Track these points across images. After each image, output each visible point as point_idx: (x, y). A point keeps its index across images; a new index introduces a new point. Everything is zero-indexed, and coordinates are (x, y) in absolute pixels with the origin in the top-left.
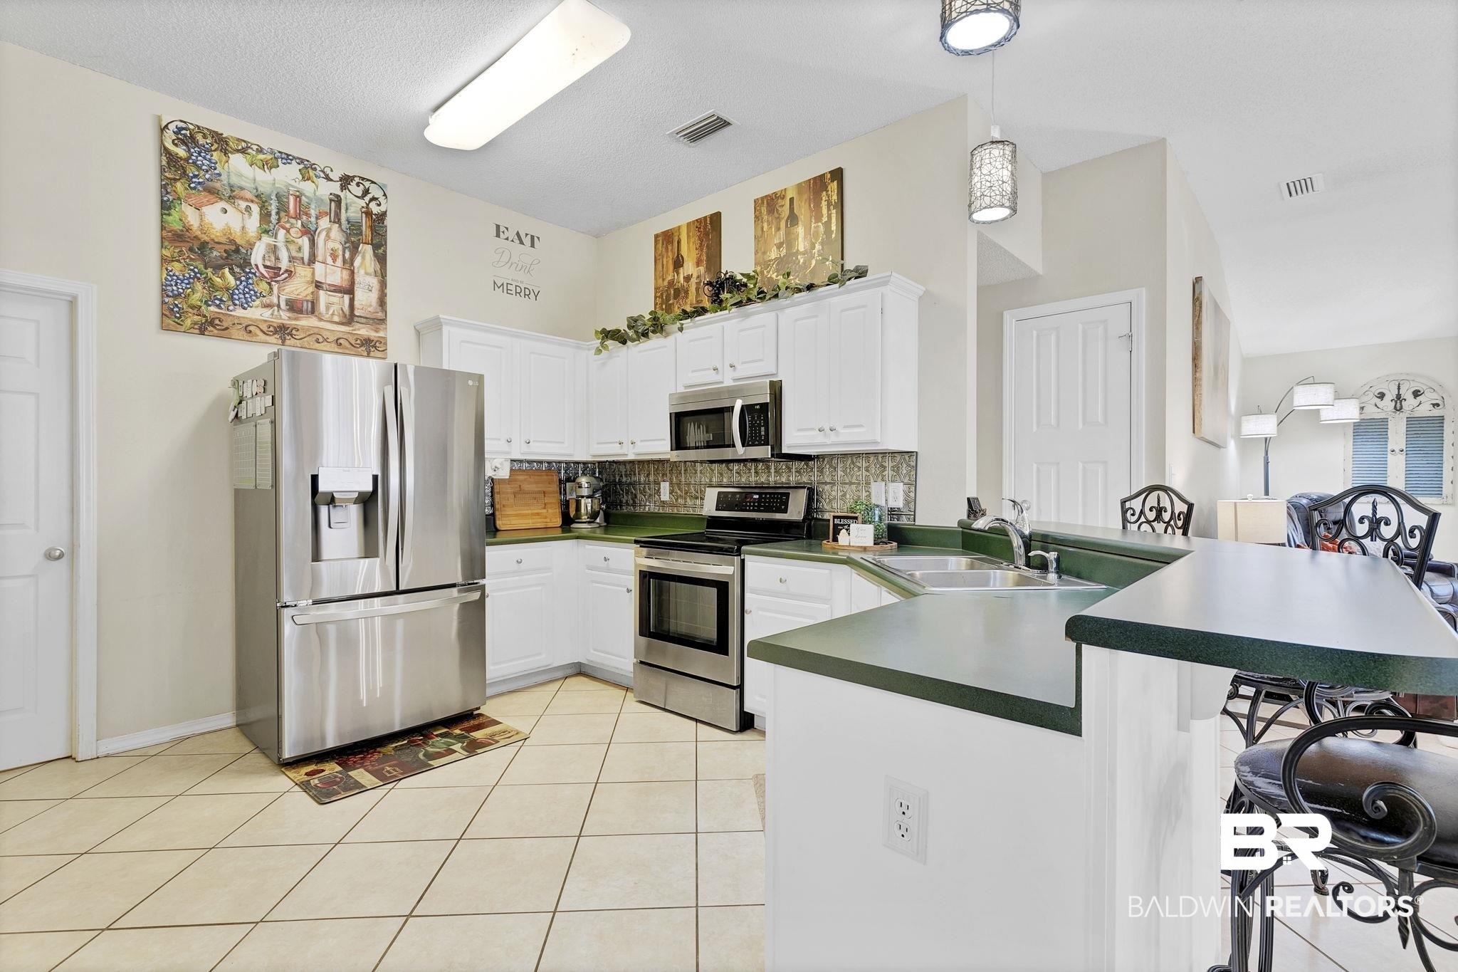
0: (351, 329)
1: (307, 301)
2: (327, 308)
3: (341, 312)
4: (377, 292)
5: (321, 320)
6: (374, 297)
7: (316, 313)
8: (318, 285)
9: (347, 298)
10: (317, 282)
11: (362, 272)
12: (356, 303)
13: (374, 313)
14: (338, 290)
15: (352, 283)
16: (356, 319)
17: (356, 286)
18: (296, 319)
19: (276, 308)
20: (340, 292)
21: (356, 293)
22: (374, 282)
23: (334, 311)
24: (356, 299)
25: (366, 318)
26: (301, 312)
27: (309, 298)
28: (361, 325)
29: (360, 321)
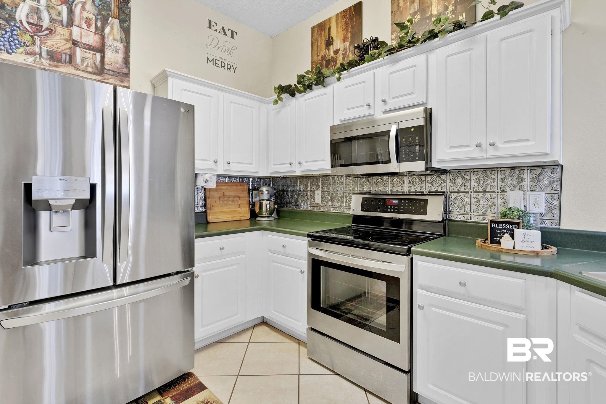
0: (101, 78)
1: (66, 54)
2: (83, 61)
3: (94, 65)
4: (123, 54)
5: (77, 69)
6: (120, 57)
7: (73, 64)
8: (75, 43)
9: (98, 55)
10: (74, 40)
11: (111, 38)
12: (106, 60)
13: (120, 68)
14: (90, 48)
15: (103, 44)
16: (106, 71)
17: (106, 48)
18: (56, 66)
19: (38, 56)
20: (93, 50)
21: (106, 53)
22: (121, 46)
23: (88, 64)
24: (106, 56)
25: (114, 71)
26: (60, 61)
27: (67, 51)
28: (110, 77)
29: (109, 73)
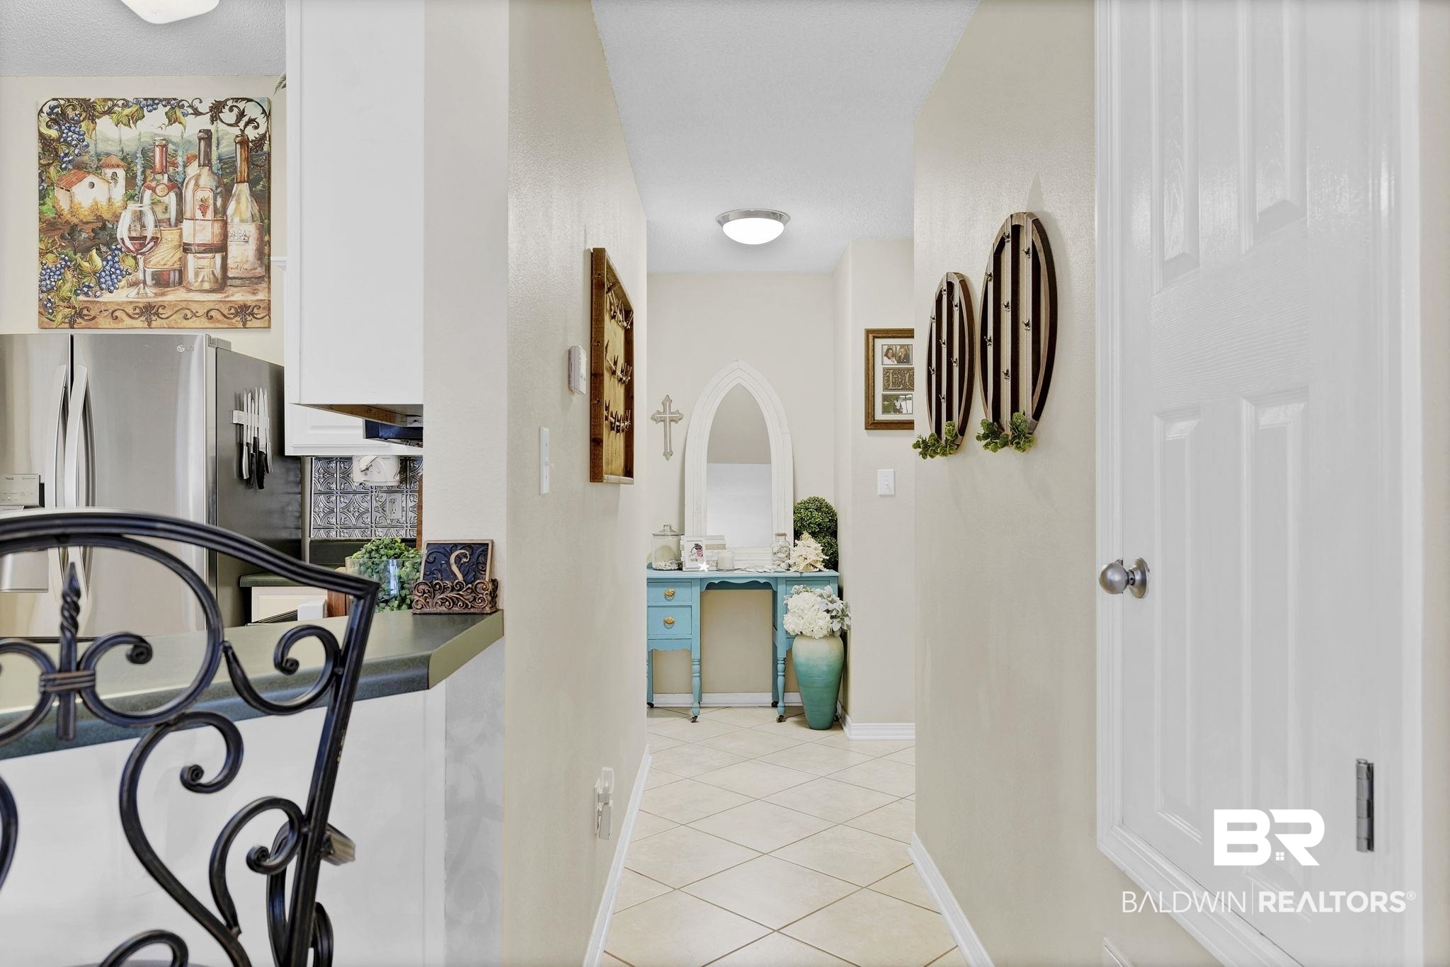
0: (224, 295)
1: (174, 270)
2: (197, 275)
3: (212, 276)
4: (255, 242)
5: (189, 290)
6: (251, 249)
7: (184, 284)
8: (186, 248)
9: (218, 257)
10: (185, 244)
11: (237, 220)
12: (230, 262)
13: (251, 270)
14: (209, 249)
15: (225, 236)
16: (229, 282)
17: (229, 240)
18: (163, 294)
19: (142, 285)
20: (211, 251)
21: (230, 249)
22: (251, 230)
23: (204, 276)
24: (230, 256)
25: (242, 278)
26: (167, 285)
27: (177, 266)
28: (236, 289)
29: (234, 284)
